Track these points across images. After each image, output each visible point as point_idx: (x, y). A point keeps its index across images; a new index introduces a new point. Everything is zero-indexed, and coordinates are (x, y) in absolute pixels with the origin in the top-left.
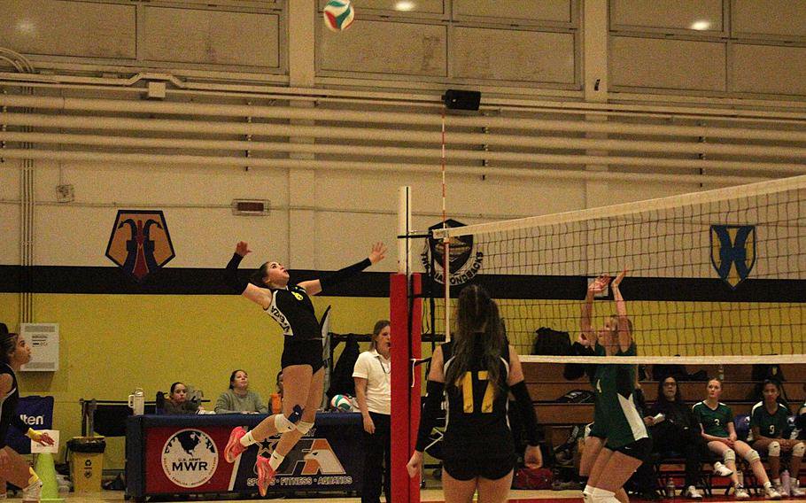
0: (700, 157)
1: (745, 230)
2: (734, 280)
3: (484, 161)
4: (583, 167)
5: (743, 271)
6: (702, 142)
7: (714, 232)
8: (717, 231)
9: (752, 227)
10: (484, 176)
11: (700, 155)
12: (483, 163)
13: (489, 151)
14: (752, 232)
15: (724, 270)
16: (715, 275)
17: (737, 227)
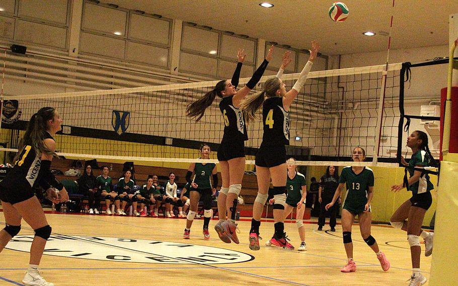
0: (111, 83)
1: (126, 114)
2: (120, 132)
4: (65, 82)
5: (124, 129)
7: (114, 113)
12: (25, 76)
13: (28, 71)
14: (128, 114)
15: (116, 128)
16: (113, 130)
17: (123, 112)
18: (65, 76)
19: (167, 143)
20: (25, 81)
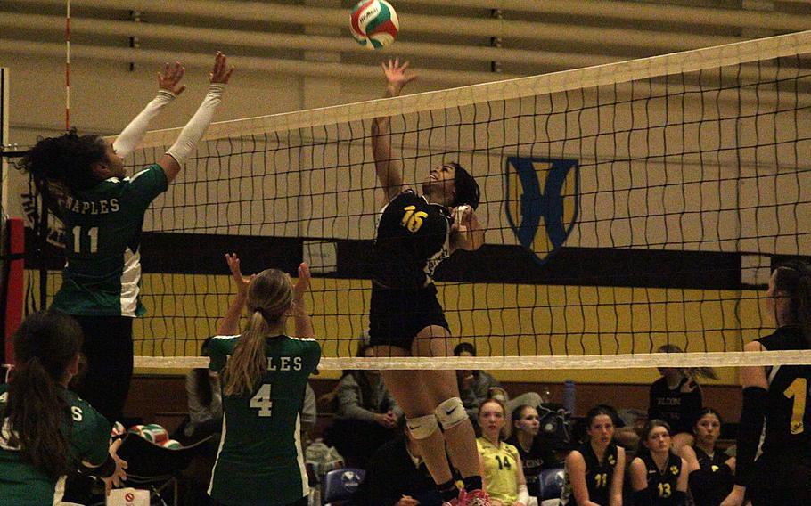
0: (492, 42)
1: (561, 167)
3: (132, 39)
4: (298, 54)
5: (558, 232)
6: (496, 17)
7: (512, 169)
8: (517, 167)
9: (574, 164)
10: (132, 65)
11: (493, 39)
12: (130, 42)
13: (142, 21)
14: (572, 171)
15: (526, 232)
17: (548, 160)
18: (297, 29)
19: (747, 276)
20: (132, 67)
